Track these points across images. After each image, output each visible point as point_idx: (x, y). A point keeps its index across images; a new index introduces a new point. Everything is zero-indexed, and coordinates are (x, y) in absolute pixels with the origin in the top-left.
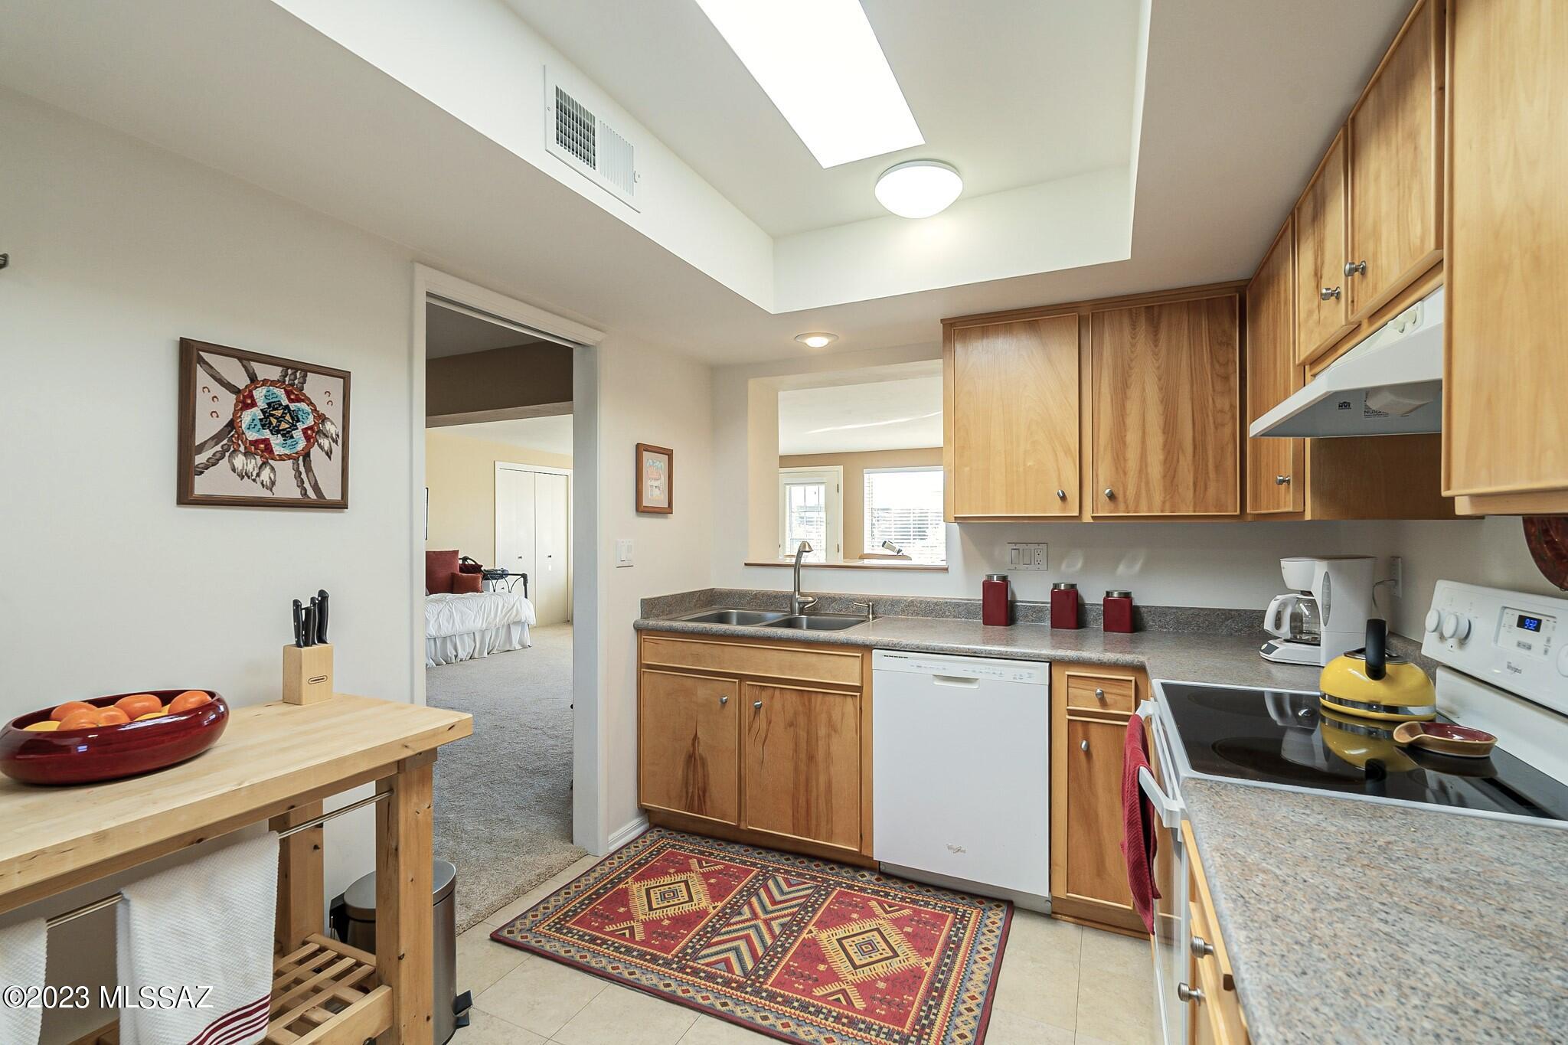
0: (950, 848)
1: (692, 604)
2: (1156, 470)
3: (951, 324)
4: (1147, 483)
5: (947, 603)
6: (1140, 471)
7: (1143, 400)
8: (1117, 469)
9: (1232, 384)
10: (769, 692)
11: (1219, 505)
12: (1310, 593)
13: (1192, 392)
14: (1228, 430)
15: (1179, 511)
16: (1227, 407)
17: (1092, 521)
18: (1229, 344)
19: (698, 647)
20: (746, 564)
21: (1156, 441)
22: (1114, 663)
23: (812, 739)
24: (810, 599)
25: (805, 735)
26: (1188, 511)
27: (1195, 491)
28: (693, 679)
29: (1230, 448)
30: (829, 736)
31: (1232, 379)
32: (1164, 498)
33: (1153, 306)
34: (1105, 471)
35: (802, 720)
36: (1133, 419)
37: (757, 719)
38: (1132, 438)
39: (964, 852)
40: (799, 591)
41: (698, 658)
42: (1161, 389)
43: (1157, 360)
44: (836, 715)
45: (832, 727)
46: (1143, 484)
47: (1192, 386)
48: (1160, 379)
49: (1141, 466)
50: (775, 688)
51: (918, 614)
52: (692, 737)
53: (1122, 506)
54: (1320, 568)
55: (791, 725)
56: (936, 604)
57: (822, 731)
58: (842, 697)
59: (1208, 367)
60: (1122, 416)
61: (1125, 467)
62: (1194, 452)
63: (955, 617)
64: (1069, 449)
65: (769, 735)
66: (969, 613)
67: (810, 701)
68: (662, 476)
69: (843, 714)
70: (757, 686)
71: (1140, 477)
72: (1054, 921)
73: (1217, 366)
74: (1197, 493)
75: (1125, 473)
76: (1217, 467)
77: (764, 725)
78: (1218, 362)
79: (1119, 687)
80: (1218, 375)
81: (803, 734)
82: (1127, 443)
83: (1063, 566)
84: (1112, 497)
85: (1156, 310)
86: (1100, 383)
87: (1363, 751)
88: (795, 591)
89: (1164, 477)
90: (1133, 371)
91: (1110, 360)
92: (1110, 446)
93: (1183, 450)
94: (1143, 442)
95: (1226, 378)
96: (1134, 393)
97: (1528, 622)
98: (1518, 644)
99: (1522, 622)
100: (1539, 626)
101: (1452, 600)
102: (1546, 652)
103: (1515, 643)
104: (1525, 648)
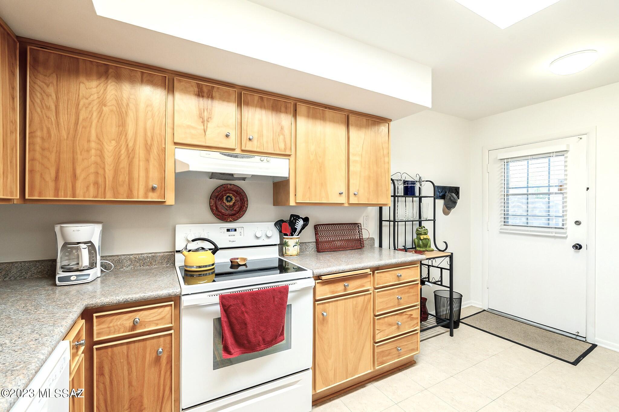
9: (15, 105)
11: (11, 193)
14: (14, 137)
16: (14, 120)
18: (14, 75)
31: (15, 100)
54: (98, 228)
59: (8, 86)
73: (11, 87)
78: (10, 84)
80: (11, 94)
95: (13, 99)
97: (230, 230)
98: (229, 236)
99: (228, 230)
100: (235, 230)
101: (190, 230)
102: (241, 235)
103: (232, 235)
104: (234, 235)
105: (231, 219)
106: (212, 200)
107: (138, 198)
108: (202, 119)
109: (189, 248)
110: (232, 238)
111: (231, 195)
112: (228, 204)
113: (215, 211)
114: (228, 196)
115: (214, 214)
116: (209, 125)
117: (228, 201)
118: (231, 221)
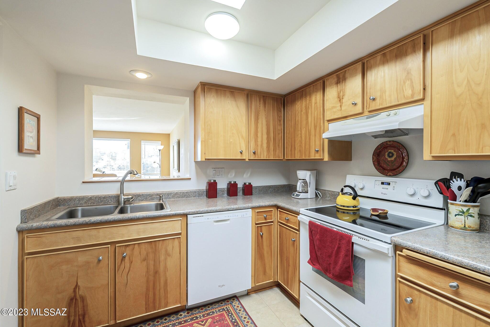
0: (219, 286)
1: (49, 209)
2: (265, 145)
3: (204, 85)
4: (263, 149)
5: (191, 192)
6: (261, 145)
7: (262, 124)
8: (256, 144)
9: (281, 123)
10: (131, 247)
11: (279, 157)
12: (305, 180)
13: (273, 123)
14: (280, 135)
15: (270, 158)
16: (280, 129)
17: (248, 161)
18: (281, 111)
19: (78, 233)
20: (83, 182)
21: (265, 136)
22: (269, 205)
23: (156, 262)
24: (130, 197)
25: (153, 262)
26: (272, 158)
27: (274, 152)
28: (74, 253)
29: (281, 141)
30: (166, 259)
31: (281, 121)
32: (267, 154)
33: (264, 96)
34: (252, 144)
35: (151, 256)
36: (259, 130)
37: (123, 262)
38: (259, 135)
39: (225, 285)
40: (123, 193)
41: (78, 239)
42: (266, 121)
43: (265, 112)
44: (170, 248)
45: (168, 254)
46: (262, 149)
47: (273, 121)
48: (266, 118)
49: (261, 144)
50: (135, 244)
51: (179, 197)
52: (73, 287)
53: (257, 156)
54: (308, 173)
55: (144, 260)
56: (187, 193)
57: (162, 258)
58: (172, 239)
59: (276, 117)
60: (257, 128)
61: (258, 144)
62: (273, 140)
63: (194, 197)
64: (243, 137)
65: (131, 269)
66: (199, 195)
67: (155, 246)
68: (34, 130)
69: (173, 247)
70: (123, 245)
71: (261, 147)
72: (249, 295)
73: (278, 117)
74: (274, 153)
75: (258, 146)
76: (278, 146)
77: (128, 265)
78: (278, 116)
79: (270, 213)
80: (278, 119)
81: (152, 263)
82: (258, 137)
83: (229, 175)
84: (254, 153)
85: (265, 97)
86: (251, 117)
87: (349, 218)
88: (121, 193)
89: (267, 148)
90: (260, 114)
91: (254, 110)
92: (254, 136)
93: (271, 140)
94: (262, 137)
95: (280, 121)
96: (260, 121)
97: (385, 183)
98: (383, 188)
99: (383, 183)
100: (389, 184)
101: (354, 179)
102: (394, 189)
103: (385, 189)
104: (387, 189)
105: (391, 173)
106: (374, 156)
107: (312, 157)
108: (339, 99)
109: (344, 192)
110: (384, 191)
111: (392, 151)
112: (389, 159)
113: (376, 166)
114: (390, 153)
115: (376, 168)
116: (344, 100)
117: (390, 157)
118: (390, 176)
